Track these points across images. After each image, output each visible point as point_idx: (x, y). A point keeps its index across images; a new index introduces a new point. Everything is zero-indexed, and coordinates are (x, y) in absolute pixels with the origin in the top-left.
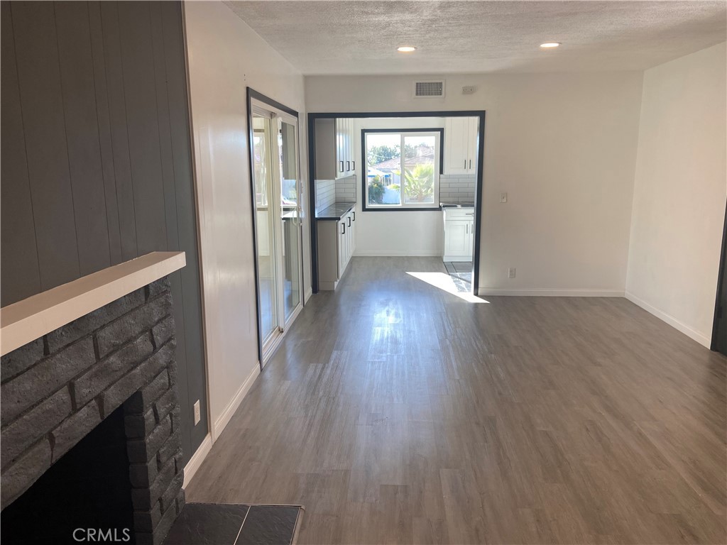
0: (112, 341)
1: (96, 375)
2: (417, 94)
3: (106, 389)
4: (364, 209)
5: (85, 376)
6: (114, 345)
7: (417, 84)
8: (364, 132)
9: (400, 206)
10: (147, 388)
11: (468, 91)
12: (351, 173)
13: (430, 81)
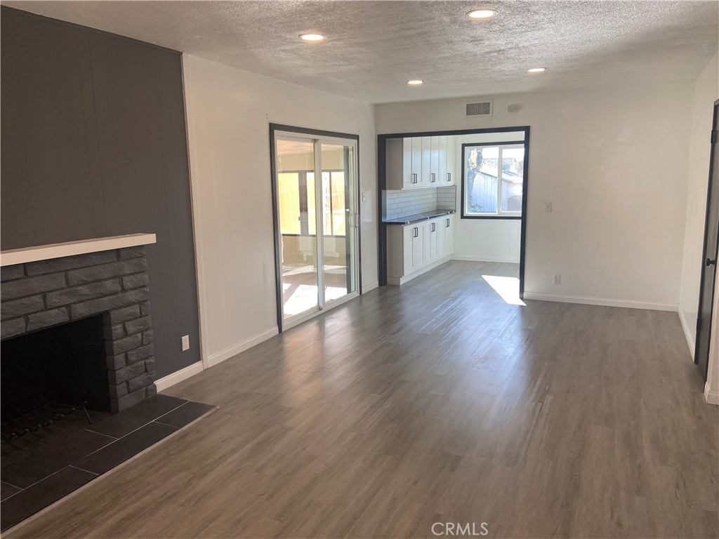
0: (81, 278)
1: (65, 294)
2: (467, 114)
3: (75, 303)
4: (463, 217)
5: (58, 292)
6: (82, 280)
7: (468, 105)
8: (464, 146)
9: (496, 214)
10: (116, 312)
11: (514, 109)
12: (451, 183)
13: (480, 102)
